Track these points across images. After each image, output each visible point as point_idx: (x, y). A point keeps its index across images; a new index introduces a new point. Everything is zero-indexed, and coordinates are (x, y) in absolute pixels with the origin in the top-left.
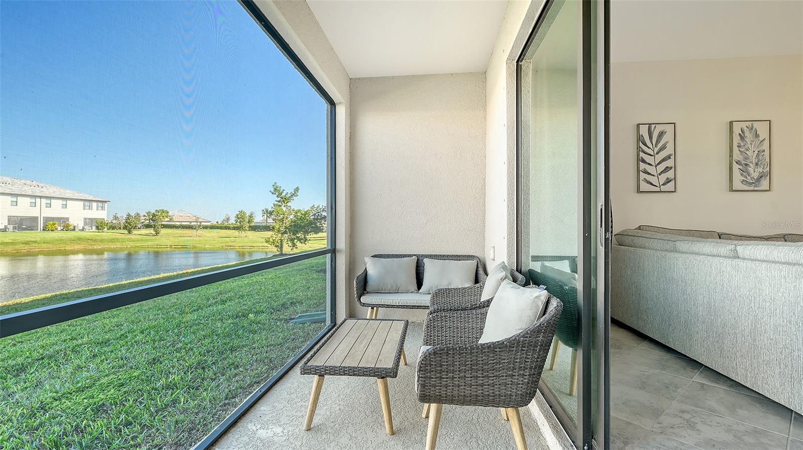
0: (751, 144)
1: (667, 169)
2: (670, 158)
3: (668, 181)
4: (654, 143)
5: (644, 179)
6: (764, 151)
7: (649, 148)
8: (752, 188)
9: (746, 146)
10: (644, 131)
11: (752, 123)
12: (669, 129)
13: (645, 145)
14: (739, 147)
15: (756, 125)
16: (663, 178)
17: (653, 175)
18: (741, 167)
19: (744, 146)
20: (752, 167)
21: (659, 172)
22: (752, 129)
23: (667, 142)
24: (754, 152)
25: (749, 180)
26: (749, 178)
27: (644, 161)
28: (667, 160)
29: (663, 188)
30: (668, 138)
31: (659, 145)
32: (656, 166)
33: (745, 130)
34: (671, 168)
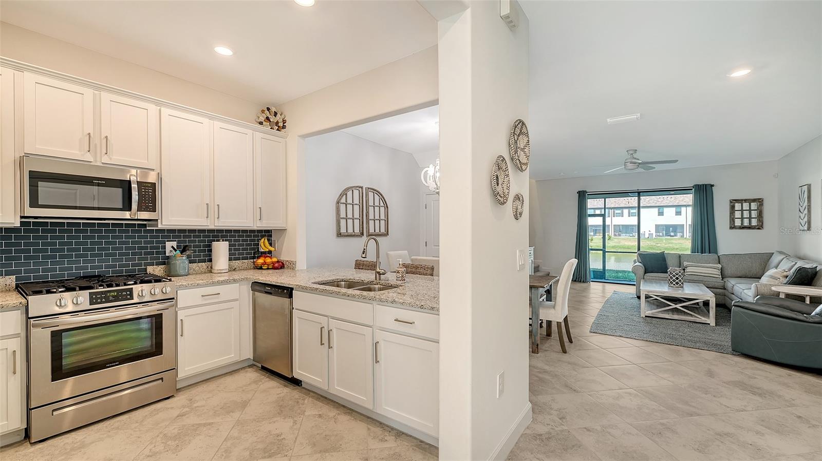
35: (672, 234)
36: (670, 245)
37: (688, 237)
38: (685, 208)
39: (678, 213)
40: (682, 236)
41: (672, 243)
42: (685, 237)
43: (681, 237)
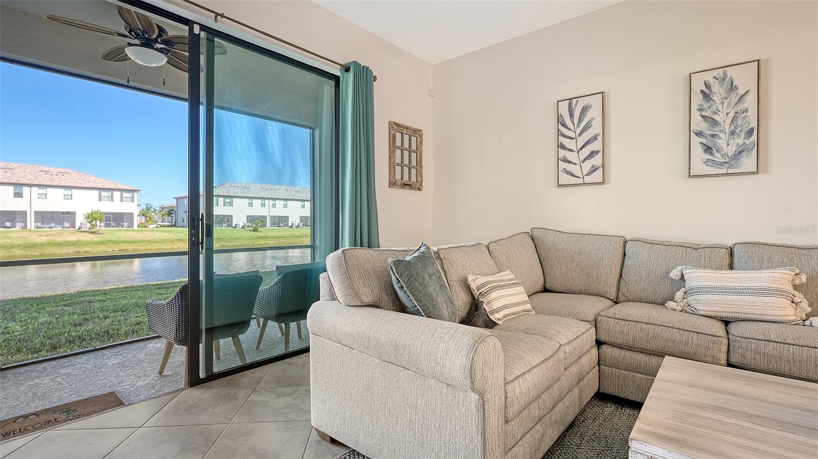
0: (723, 103)
1: (593, 154)
2: (596, 139)
3: (594, 169)
4: (576, 122)
5: (564, 169)
6: (746, 110)
7: (569, 129)
8: (724, 171)
9: (714, 107)
10: (564, 109)
11: (725, 71)
12: (596, 102)
13: (565, 126)
14: (700, 110)
15: (730, 72)
16: (587, 166)
17: (575, 164)
18: (704, 141)
19: (710, 107)
20: (724, 138)
21: (582, 158)
22: (724, 79)
23: (593, 119)
24: (727, 114)
25: (718, 157)
26: (717, 154)
27: (562, 147)
28: (593, 142)
29: (588, 179)
30: (595, 113)
31: (582, 125)
32: (578, 152)
33: (712, 84)
34: (597, 152)
35: (8, 224)
36: (6, 240)
37: (33, 228)
38: (28, 188)
39: (18, 195)
40: (25, 227)
41: (10, 238)
42: (28, 228)
43: (23, 228)
